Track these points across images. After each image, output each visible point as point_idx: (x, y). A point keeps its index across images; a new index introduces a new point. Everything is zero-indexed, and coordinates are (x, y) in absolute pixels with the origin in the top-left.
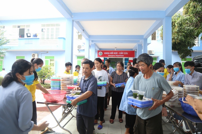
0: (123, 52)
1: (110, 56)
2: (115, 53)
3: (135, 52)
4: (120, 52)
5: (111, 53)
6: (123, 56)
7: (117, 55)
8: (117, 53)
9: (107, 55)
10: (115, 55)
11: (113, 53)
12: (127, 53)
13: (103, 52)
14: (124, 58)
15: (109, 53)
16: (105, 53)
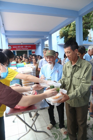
0: (28, 45)
1: (17, 49)
2: (21, 47)
3: (37, 45)
4: (25, 45)
5: (18, 47)
6: (28, 49)
7: (23, 48)
8: (23, 47)
9: (15, 49)
10: (22, 48)
11: (20, 47)
12: (30, 47)
13: (12, 46)
14: (28, 50)
15: (16, 47)
16: (13, 47)
